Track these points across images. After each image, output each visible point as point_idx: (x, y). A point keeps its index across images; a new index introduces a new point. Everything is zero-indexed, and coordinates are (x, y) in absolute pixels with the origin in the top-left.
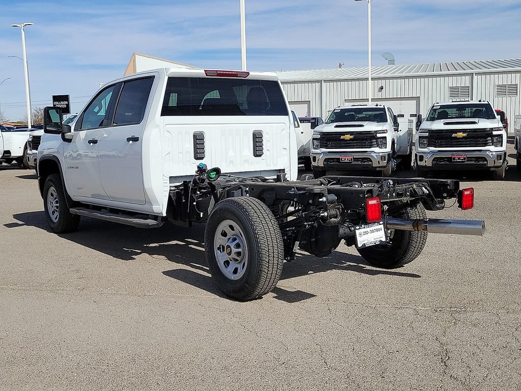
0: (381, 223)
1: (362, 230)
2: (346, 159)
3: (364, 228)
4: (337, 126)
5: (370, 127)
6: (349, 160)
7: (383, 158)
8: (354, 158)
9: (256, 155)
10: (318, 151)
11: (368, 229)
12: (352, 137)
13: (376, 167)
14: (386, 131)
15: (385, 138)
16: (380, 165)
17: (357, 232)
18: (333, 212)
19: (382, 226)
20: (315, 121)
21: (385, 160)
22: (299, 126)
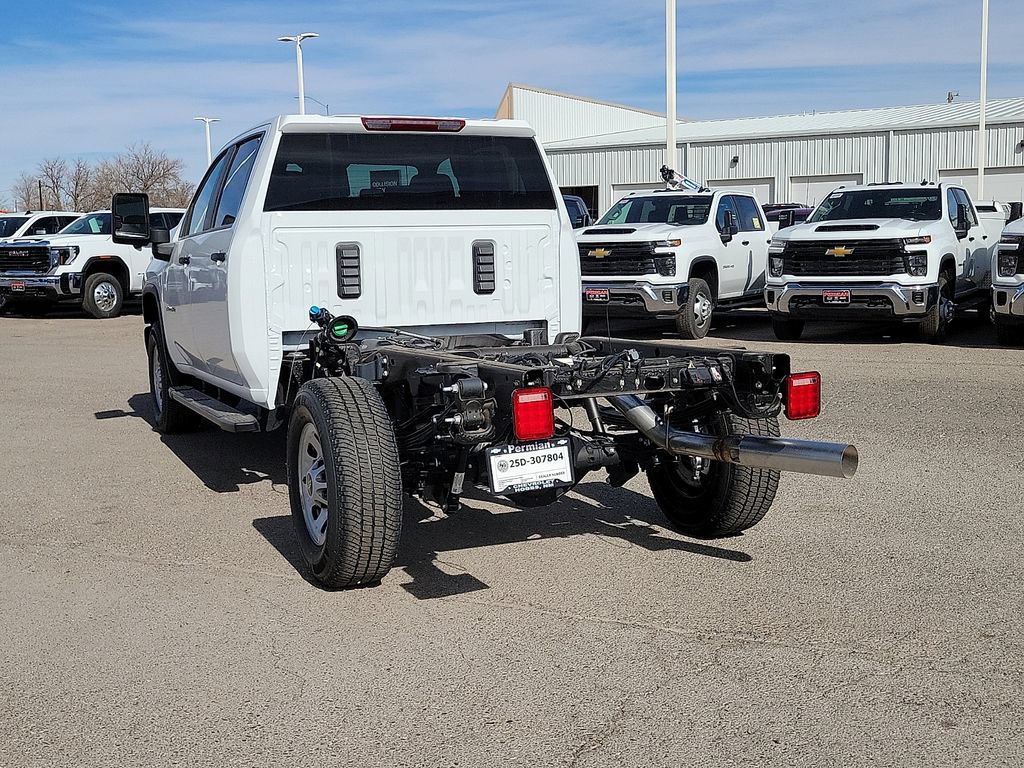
0: (562, 442)
1: (507, 458)
2: (836, 298)
3: (513, 452)
4: (821, 229)
5: (889, 229)
6: (842, 300)
7: (916, 296)
8: (852, 297)
9: (479, 291)
10: (778, 280)
11: (527, 456)
12: (849, 251)
13: (903, 316)
14: (926, 240)
15: (924, 253)
16: (909, 312)
17: (494, 461)
18: (474, 415)
19: (565, 450)
20: (788, 217)
21: (922, 301)
22: (763, 228)
